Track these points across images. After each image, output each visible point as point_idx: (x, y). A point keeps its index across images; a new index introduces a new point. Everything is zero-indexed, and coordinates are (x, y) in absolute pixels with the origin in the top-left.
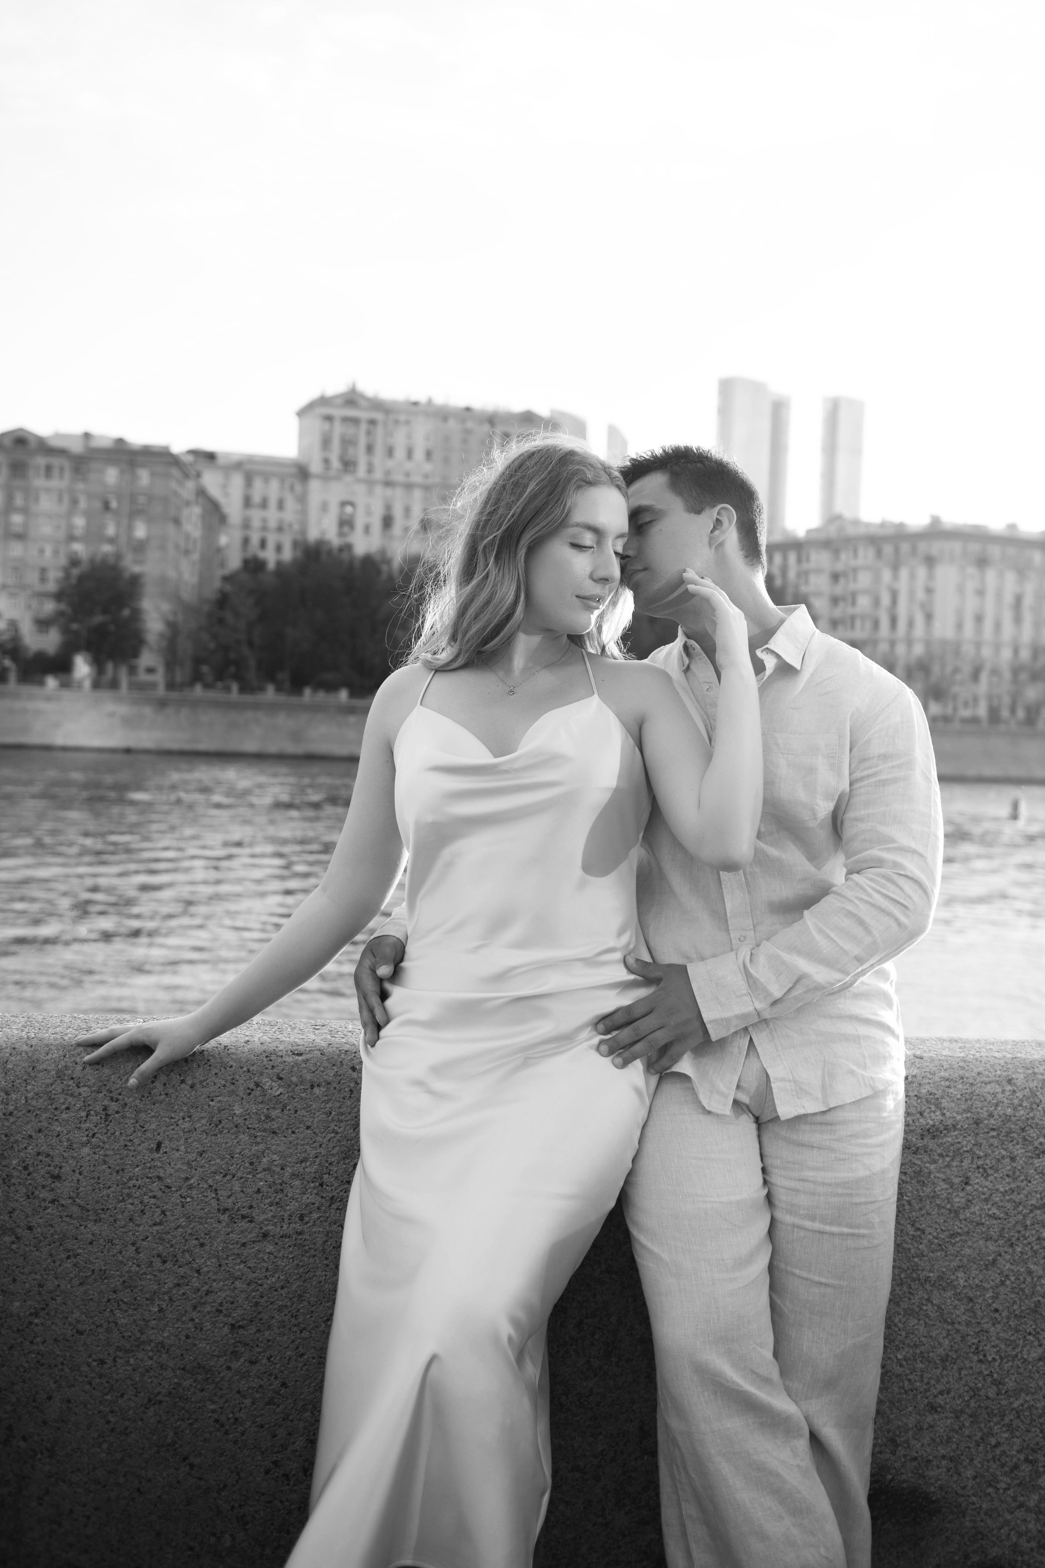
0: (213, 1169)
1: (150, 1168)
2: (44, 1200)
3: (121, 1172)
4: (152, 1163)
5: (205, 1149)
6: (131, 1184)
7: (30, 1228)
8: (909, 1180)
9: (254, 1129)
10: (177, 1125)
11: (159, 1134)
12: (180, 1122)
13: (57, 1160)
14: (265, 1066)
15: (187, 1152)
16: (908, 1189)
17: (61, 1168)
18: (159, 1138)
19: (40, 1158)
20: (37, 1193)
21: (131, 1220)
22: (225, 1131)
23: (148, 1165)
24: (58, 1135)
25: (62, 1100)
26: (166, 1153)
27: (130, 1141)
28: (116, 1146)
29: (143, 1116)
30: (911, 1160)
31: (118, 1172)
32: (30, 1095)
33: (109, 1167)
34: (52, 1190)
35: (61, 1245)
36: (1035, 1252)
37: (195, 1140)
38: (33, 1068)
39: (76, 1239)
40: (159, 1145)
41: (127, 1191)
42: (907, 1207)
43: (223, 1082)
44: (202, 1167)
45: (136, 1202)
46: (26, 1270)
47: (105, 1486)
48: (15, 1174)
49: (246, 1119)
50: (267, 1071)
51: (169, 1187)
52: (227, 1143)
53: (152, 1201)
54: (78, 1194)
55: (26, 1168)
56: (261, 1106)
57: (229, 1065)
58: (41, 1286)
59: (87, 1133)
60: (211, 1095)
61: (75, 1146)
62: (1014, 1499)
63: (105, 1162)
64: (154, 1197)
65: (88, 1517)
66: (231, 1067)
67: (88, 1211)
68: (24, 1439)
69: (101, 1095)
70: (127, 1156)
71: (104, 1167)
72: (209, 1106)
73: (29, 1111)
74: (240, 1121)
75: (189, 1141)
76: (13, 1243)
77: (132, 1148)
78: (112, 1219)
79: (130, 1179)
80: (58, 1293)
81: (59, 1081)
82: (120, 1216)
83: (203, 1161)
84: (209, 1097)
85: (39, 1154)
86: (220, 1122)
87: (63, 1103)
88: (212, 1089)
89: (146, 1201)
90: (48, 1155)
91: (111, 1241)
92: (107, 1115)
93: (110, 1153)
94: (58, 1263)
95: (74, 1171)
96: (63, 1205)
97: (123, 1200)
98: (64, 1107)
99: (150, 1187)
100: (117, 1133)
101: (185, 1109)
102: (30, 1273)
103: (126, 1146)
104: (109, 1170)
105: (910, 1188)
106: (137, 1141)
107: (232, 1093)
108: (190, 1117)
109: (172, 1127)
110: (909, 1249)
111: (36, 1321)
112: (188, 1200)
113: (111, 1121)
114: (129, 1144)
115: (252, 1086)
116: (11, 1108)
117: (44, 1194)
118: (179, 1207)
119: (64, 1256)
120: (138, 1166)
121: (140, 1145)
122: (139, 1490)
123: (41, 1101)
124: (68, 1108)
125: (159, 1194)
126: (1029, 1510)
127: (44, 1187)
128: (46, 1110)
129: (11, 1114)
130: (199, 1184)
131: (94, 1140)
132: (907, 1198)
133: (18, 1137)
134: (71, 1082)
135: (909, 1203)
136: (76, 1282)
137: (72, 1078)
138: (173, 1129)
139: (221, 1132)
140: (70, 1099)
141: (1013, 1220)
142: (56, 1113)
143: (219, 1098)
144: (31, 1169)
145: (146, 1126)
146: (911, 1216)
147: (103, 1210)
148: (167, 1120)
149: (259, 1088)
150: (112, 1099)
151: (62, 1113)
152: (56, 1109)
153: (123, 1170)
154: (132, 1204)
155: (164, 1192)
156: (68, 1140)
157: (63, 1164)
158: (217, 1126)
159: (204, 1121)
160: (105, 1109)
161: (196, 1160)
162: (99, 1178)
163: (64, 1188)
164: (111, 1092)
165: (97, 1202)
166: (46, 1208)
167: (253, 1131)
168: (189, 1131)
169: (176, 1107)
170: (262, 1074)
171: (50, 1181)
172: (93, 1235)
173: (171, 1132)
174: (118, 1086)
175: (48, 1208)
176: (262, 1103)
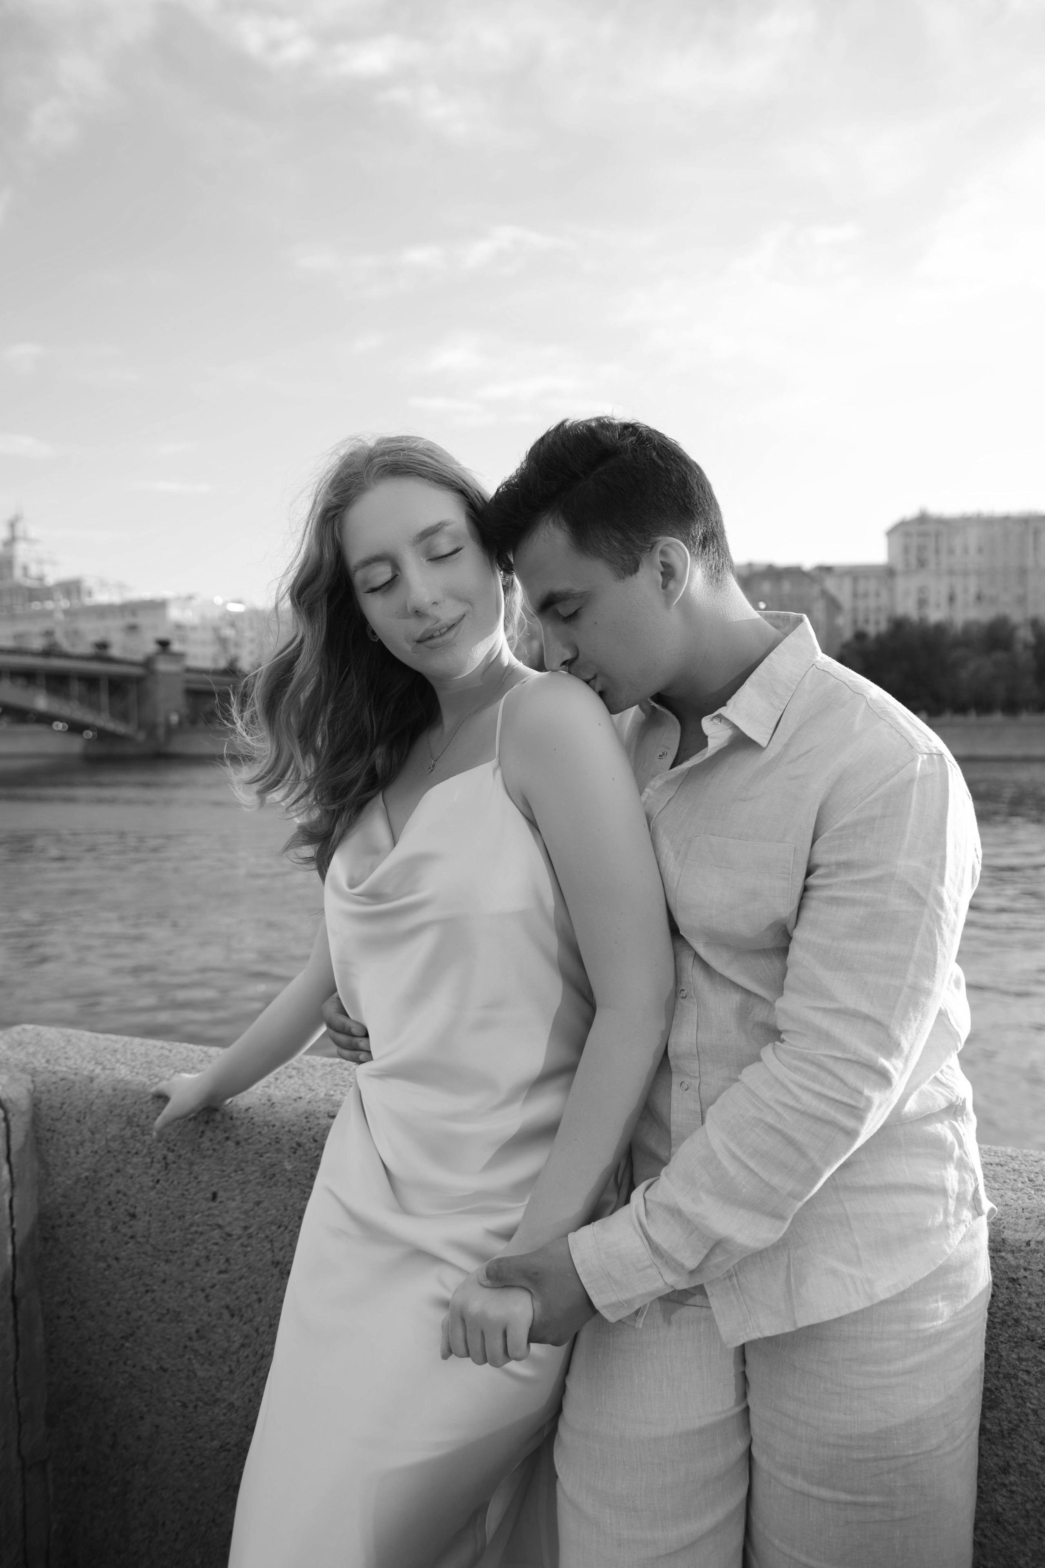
0: (270, 1219)
1: (208, 1216)
2: (125, 1235)
3: (182, 1219)
4: (210, 1212)
5: (262, 1199)
6: (193, 1229)
7: (117, 1259)
8: (1033, 1381)
9: (304, 1185)
10: (230, 1177)
11: (212, 1185)
12: (233, 1175)
13: (132, 1201)
14: (303, 1127)
15: (243, 1202)
16: (1032, 1393)
17: (135, 1207)
18: (213, 1189)
19: (120, 1196)
20: (119, 1227)
21: (198, 1264)
22: (280, 1184)
23: (206, 1213)
24: (131, 1177)
25: (132, 1145)
26: (221, 1202)
27: (187, 1190)
28: (176, 1194)
29: (196, 1168)
30: (1035, 1357)
31: (179, 1218)
32: (109, 1137)
33: (172, 1213)
34: (131, 1227)
35: (140, 1279)
37: (250, 1192)
38: (111, 1112)
39: (151, 1275)
40: (214, 1196)
41: (189, 1236)
42: (1032, 1417)
43: (268, 1141)
44: (259, 1216)
45: (201, 1247)
46: (117, 1296)
48: (103, 1208)
49: (296, 1175)
50: (305, 1132)
51: (230, 1235)
52: (281, 1195)
53: (216, 1248)
54: (150, 1235)
55: (110, 1203)
56: (306, 1165)
57: (272, 1123)
58: (128, 1314)
59: (151, 1179)
60: (260, 1151)
61: (145, 1189)
63: (168, 1208)
64: (216, 1244)
66: (274, 1126)
67: (159, 1251)
69: (160, 1145)
70: (186, 1204)
71: (168, 1212)
72: (260, 1161)
73: (109, 1152)
74: (292, 1176)
75: (246, 1191)
76: (105, 1270)
77: (190, 1197)
78: (179, 1262)
79: (191, 1225)
80: (141, 1323)
81: (128, 1128)
82: (186, 1260)
83: (261, 1211)
84: (257, 1153)
85: (118, 1192)
86: (274, 1175)
87: (133, 1148)
88: (259, 1146)
89: (209, 1248)
90: (125, 1195)
91: (181, 1283)
92: (167, 1164)
93: (171, 1199)
94: (139, 1295)
95: (145, 1212)
96: (139, 1243)
97: (187, 1245)
98: (134, 1151)
99: (211, 1234)
100: (176, 1182)
101: (235, 1163)
102: (119, 1300)
103: (183, 1195)
104: (171, 1216)
105: (1036, 1394)
106: (193, 1191)
107: (278, 1151)
108: (242, 1170)
109: (226, 1179)
111: (127, 1345)
112: (249, 1249)
113: (170, 1170)
114: (186, 1193)
115: (294, 1145)
116: (96, 1147)
117: (124, 1230)
119: (143, 1289)
120: (196, 1214)
121: (195, 1194)
123: (117, 1143)
124: (137, 1153)
125: (221, 1241)
127: (124, 1223)
128: (121, 1152)
129: (96, 1152)
130: (257, 1234)
131: (158, 1186)
132: (1031, 1406)
133: (102, 1174)
134: (137, 1129)
135: (1035, 1412)
136: (155, 1317)
137: (138, 1126)
138: (227, 1181)
139: (275, 1185)
140: (138, 1145)
142: (129, 1156)
143: (268, 1155)
144: (114, 1205)
145: (200, 1178)
146: (1038, 1430)
147: (171, 1251)
148: (218, 1172)
149: (301, 1148)
150: (169, 1149)
151: (133, 1157)
152: (129, 1152)
153: (184, 1216)
154: (197, 1249)
155: (225, 1240)
156: (139, 1183)
157: (137, 1205)
158: (271, 1179)
159: (257, 1174)
160: (165, 1158)
161: (252, 1210)
162: (165, 1222)
163: (139, 1226)
164: (168, 1142)
165: (166, 1244)
166: (127, 1243)
167: (302, 1187)
168: (244, 1183)
169: (226, 1162)
170: (301, 1135)
171: (127, 1219)
172: (165, 1274)
173: (225, 1184)
174: (173, 1137)
175: (130, 1242)
176: (306, 1161)
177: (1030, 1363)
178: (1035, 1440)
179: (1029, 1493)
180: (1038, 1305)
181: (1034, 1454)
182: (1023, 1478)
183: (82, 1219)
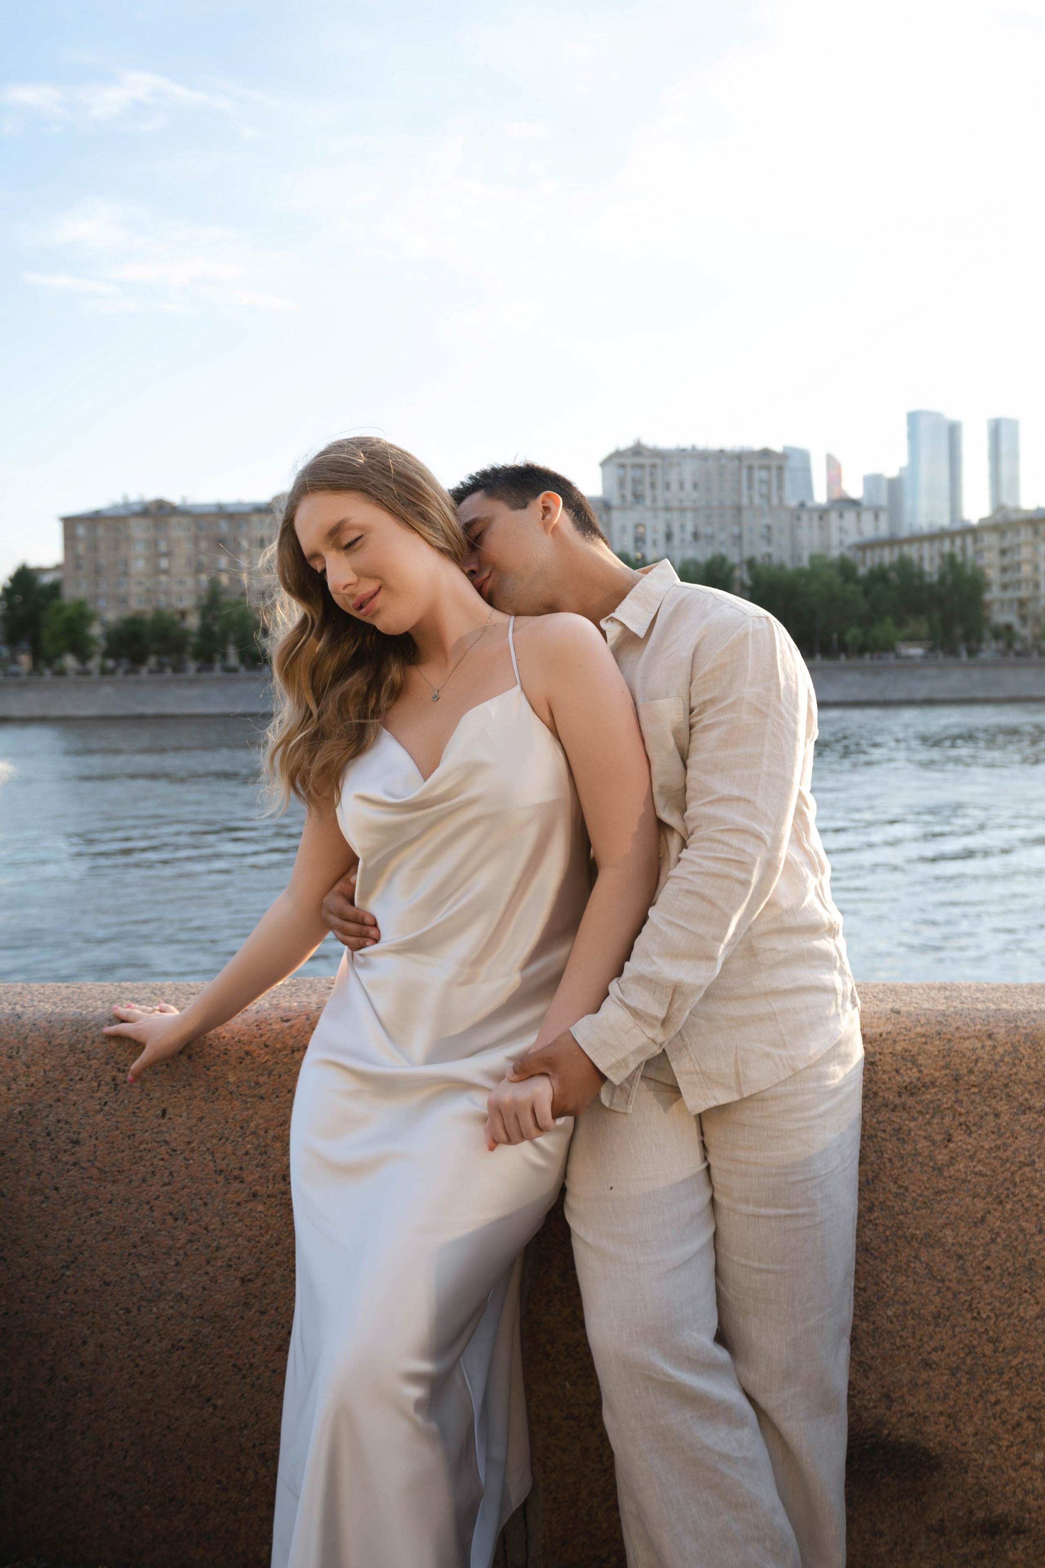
0: (210, 1133)
1: (157, 1133)
2: (67, 1163)
3: (132, 1137)
4: (160, 1129)
5: (204, 1114)
6: (142, 1147)
7: (56, 1189)
8: (888, 1137)
10: (179, 1093)
11: (163, 1102)
12: (181, 1090)
13: (75, 1127)
14: (254, 1035)
15: (188, 1118)
16: (888, 1146)
17: (79, 1133)
18: (164, 1106)
19: (61, 1125)
20: (60, 1156)
21: (144, 1181)
22: (221, 1098)
23: (156, 1130)
24: (75, 1104)
25: (76, 1072)
26: (170, 1119)
27: (138, 1108)
28: (126, 1113)
29: (147, 1085)
30: (889, 1118)
31: (129, 1137)
32: (48, 1068)
33: (122, 1133)
34: (73, 1154)
35: (84, 1204)
36: (1027, 1210)
37: (195, 1107)
38: (50, 1043)
39: (97, 1198)
40: (164, 1112)
41: (138, 1154)
42: (888, 1165)
43: (217, 1053)
44: (201, 1132)
45: (148, 1164)
46: (56, 1227)
47: (138, 1423)
48: (40, 1139)
50: (255, 1040)
51: (174, 1151)
52: (222, 1109)
53: (161, 1163)
54: (96, 1158)
55: (49, 1134)
57: (222, 1036)
58: (70, 1241)
59: (99, 1101)
60: (208, 1065)
61: (90, 1114)
62: (1019, 1457)
63: (117, 1128)
64: (162, 1159)
65: (127, 1451)
66: (224, 1038)
67: (106, 1172)
68: (66, 1379)
69: (109, 1067)
70: (136, 1122)
71: (117, 1132)
72: (206, 1075)
73: (48, 1082)
74: (233, 1088)
75: (191, 1107)
76: (43, 1202)
77: (140, 1115)
78: (127, 1180)
79: (141, 1143)
80: (84, 1248)
81: (71, 1055)
82: (134, 1178)
83: (203, 1126)
84: (205, 1067)
85: (59, 1121)
86: (217, 1089)
87: (77, 1075)
88: (208, 1059)
89: (156, 1163)
90: (67, 1123)
91: (127, 1200)
92: (116, 1085)
93: (121, 1119)
94: (83, 1220)
95: (91, 1137)
96: (83, 1168)
97: (136, 1163)
98: (78, 1078)
99: (158, 1150)
100: (126, 1102)
101: (185, 1077)
102: (59, 1230)
103: (134, 1113)
104: (121, 1136)
105: (890, 1146)
106: (144, 1109)
107: (226, 1062)
108: (190, 1085)
109: (174, 1095)
110: (893, 1207)
111: (68, 1273)
112: (191, 1161)
113: (120, 1091)
114: (137, 1111)
115: (243, 1055)
116: (32, 1080)
117: (66, 1158)
118: (184, 1169)
119: (87, 1214)
120: (147, 1131)
121: (146, 1112)
122: (169, 1427)
123: (57, 1072)
124: (81, 1079)
125: (166, 1157)
126: (1034, 1468)
127: (65, 1151)
128: (62, 1081)
129: (32, 1085)
130: (199, 1148)
131: (106, 1108)
132: (887, 1156)
133: (40, 1106)
134: (82, 1055)
135: (890, 1160)
136: (100, 1237)
137: (83, 1052)
138: (176, 1097)
140: (83, 1071)
141: (1001, 1177)
142: (72, 1083)
143: (214, 1068)
144: (53, 1135)
145: (151, 1094)
146: (893, 1173)
147: (119, 1171)
148: (169, 1088)
149: (249, 1057)
150: (119, 1070)
151: (76, 1083)
152: (71, 1080)
153: (134, 1135)
154: (144, 1166)
155: (170, 1155)
156: (84, 1108)
157: (81, 1131)
158: (214, 1093)
159: (202, 1089)
160: (114, 1079)
161: (196, 1125)
162: (113, 1143)
163: (83, 1152)
164: (118, 1064)
165: (114, 1165)
166: (68, 1171)
168: (190, 1099)
169: (177, 1077)
170: (251, 1043)
171: (70, 1146)
172: (112, 1194)
173: (174, 1100)
175: (71, 1170)
176: (252, 1070)
177: (885, 1124)
178: (891, 1181)
179: (888, 1223)
180: (889, 1079)
181: (890, 1192)
182: (883, 1212)
183: (13, 1155)
